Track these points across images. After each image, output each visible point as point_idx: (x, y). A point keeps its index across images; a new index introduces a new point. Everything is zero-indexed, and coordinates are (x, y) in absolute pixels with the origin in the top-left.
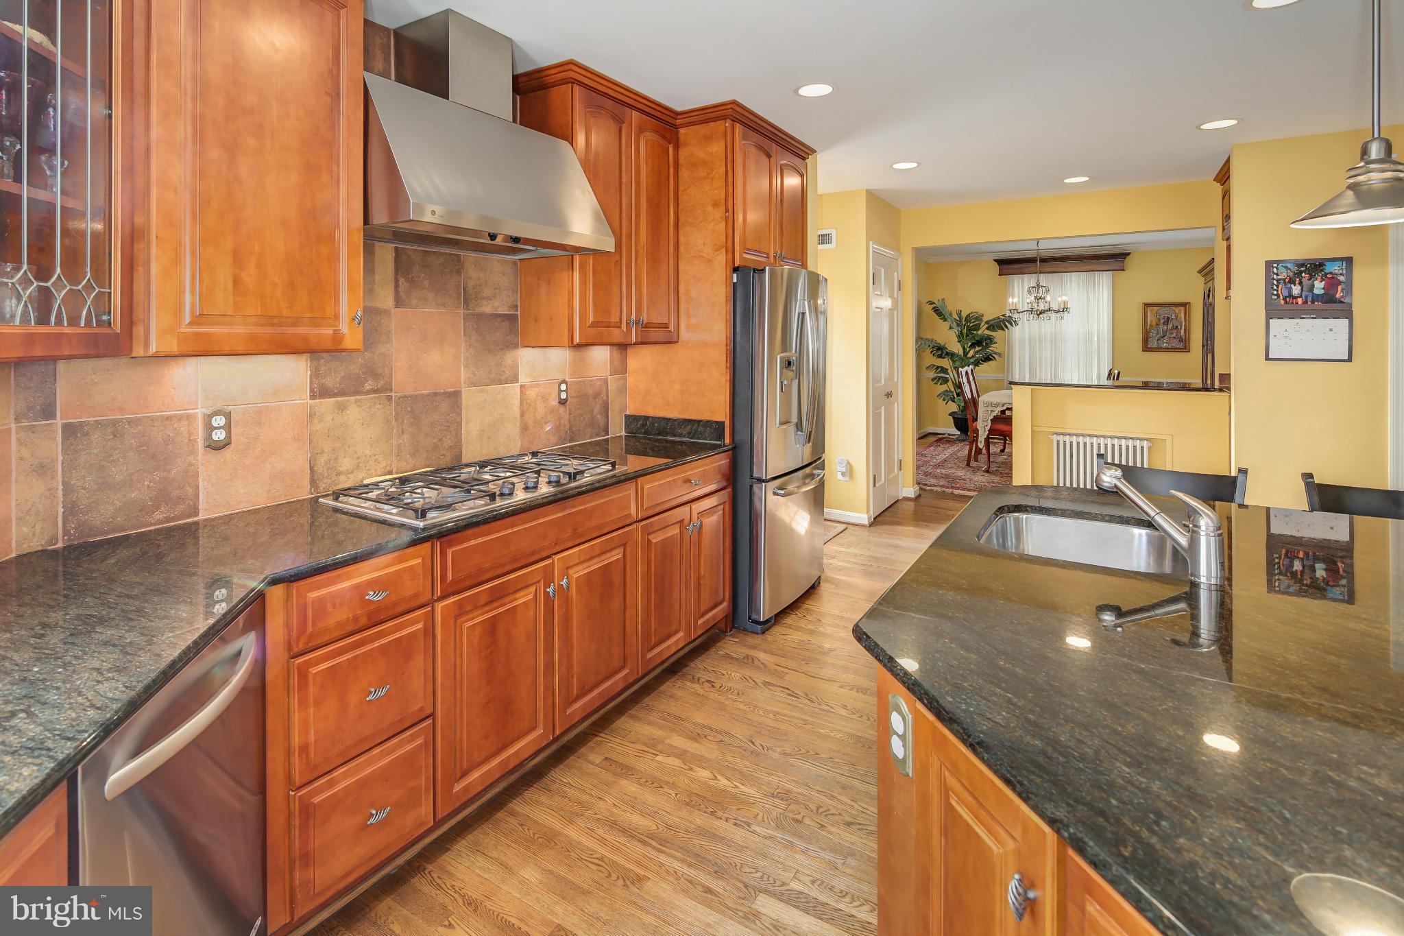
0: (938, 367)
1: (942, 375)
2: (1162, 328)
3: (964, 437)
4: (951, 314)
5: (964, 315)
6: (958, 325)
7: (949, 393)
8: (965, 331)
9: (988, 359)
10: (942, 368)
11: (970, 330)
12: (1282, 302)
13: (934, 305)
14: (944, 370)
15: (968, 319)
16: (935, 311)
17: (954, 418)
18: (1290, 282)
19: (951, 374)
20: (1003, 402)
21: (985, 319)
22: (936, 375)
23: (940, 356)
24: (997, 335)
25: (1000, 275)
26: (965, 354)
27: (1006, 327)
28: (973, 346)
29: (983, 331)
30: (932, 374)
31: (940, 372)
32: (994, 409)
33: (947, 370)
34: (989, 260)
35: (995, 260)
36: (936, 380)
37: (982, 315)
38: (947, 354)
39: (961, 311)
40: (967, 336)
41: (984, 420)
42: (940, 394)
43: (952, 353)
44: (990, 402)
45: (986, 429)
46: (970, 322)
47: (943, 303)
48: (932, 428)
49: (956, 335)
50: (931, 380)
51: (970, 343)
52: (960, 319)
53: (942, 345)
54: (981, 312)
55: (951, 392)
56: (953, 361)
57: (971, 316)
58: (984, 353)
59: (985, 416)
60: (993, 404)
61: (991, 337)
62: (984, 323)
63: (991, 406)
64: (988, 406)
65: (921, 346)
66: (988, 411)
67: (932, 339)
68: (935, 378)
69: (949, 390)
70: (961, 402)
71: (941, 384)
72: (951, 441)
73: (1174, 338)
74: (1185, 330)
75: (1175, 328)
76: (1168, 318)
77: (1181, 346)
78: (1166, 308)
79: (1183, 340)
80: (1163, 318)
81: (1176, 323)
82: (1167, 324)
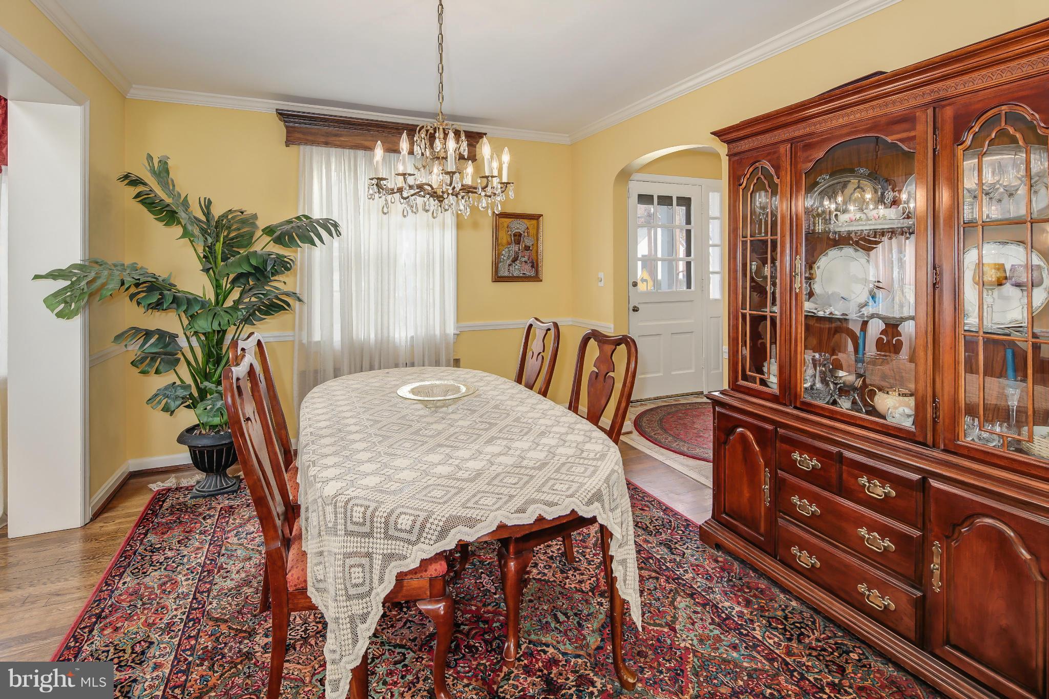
0: (149, 334)
1: (162, 350)
2: (513, 249)
4: (185, 204)
5: (217, 211)
6: (204, 232)
7: (180, 392)
8: (219, 247)
9: (272, 307)
10: (162, 334)
11: (230, 245)
13: (139, 188)
14: (166, 339)
15: (225, 221)
16: (143, 202)
17: (190, 447)
19: (185, 346)
21: (262, 224)
22: (143, 352)
23: (158, 306)
24: (299, 254)
25: (288, 143)
26: (221, 295)
27: (319, 237)
28: (241, 279)
29: (263, 245)
30: (134, 349)
31: (155, 344)
32: (401, 547)
33: (173, 338)
34: (269, 107)
35: (280, 112)
36: (146, 363)
37: (255, 217)
38: (176, 301)
39: (210, 202)
40: (224, 259)
41: (352, 591)
42: (156, 395)
43: (188, 300)
44: (381, 513)
45: (364, 618)
46: (229, 228)
47: (163, 172)
48: (134, 464)
49: (197, 254)
50: (132, 363)
51: (232, 277)
52: (208, 220)
53: (160, 279)
54: (249, 211)
55: (186, 387)
56: (191, 316)
57: (230, 217)
58: (262, 294)
59: (357, 575)
60: (396, 529)
61: (285, 259)
62: (263, 230)
63: (387, 536)
64: (369, 535)
65: (99, 283)
66: (369, 555)
67: (134, 267)
68: (143, 360)
69: (178, 383)
70: (214, 416)
71: (157, 372)
72: (183, 508)
73: (526, 262)
74: (537, 252)
75: (527, 248)
76: (520, 235)
77: (533, 274)
78: (519, 221)
79: (535, 265)
80: (515, 235)
81: (528, 242)
82: (519, 244)
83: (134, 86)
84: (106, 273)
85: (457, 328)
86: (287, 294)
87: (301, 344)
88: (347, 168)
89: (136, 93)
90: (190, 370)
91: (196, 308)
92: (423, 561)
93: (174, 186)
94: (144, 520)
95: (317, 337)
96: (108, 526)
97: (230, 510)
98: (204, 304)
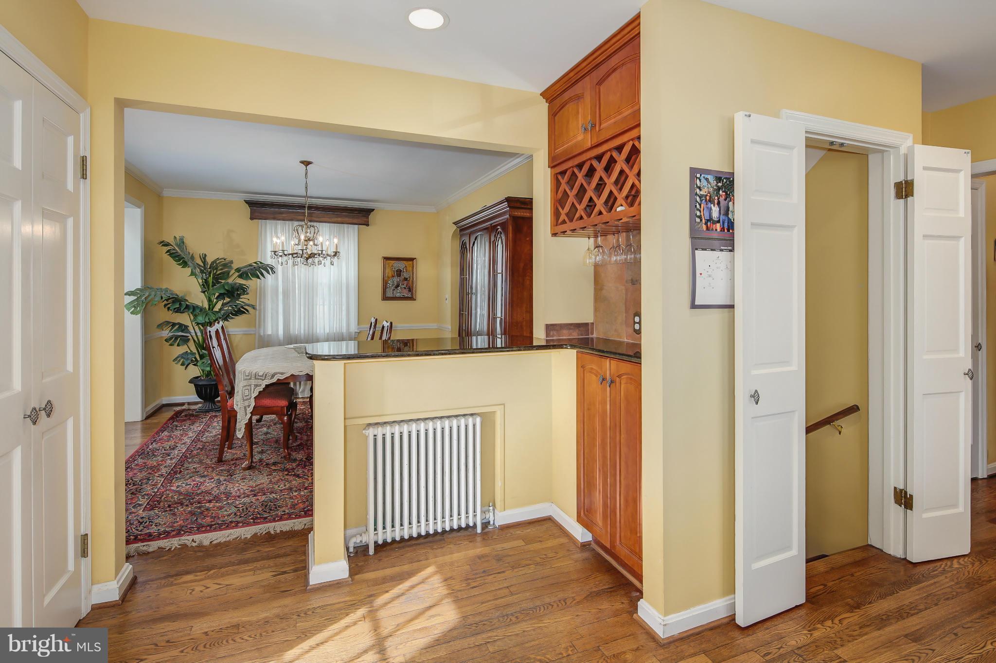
0: (174, 325)
1: (180, 334)
2: (396, 280)
3: (208, 405)
4: (192, 258)
5: (209, 260)
6: (202, 272)
7: (190, 356)
8: (210, 280)
9: (239, 312)
10: (181, 325)
11: (217, 279)
12: (704, 227)
13: (169, 248)
14: (183, 328)
15: (214, 265)
16: (171, 255)
17: (195, 385)
18: (710, 201)
19: (192, 331)
20: (273, 371)
21: (235, 266)
22: (171, 334)
23: (178, 311)
24: (251, 283)
25: (252, 219)
26: (211, 305)
27: (262, 275)
28: (221, 296)
29: (234, 279)
30: (166, 333)
31: (177, 330)
32: (260, 382)
33: (186, 327)
34: (240, 198)
35: (247, 202)
36: (172, 340)
37: (232, 262)
38: (187, 307)
39: (205, 255)
40: (213, 286)
41: (245, 398)
42: (178, 357)
43: (193, 307)
44: (254, 372)
45: (249, 406)
46: (216, 269)
47: (181, 243)
48: (165, 400)
49: (199, 283)
50: (165, 340)
51: (217, 294)
52: (204, 265)
53: (180, 296)
54: (229, 259)
55: (193, 354)
56: (195, 315)
57: (218, 262)
58: (235, 305)
59: (247, 393)
60: (258, 376)
61: (244, 286)
62: (235, 270)
63: (256, 379)
64: (250, 379)
65: (150, 298)
66: (250, 385)
67: (167, 290)
68: (171, 338)
69: (189, 351)
70: (207, 367)
71: (178, 345)
72: (193, 415)
73: (405, 288)
74: (412, 282)
75: (406, 279)
76: (401, 271)
77: (410, 295)
78: (399, 262)
79: (410, 290)
80: (397, 271)
81: (405, 275)
82: (400, 277)
83: (165, 189)
84: (153, 293)
85: (358, 329)
86: (248, 305)
87: (260, 336)
88: (287, 231)
89: (166, 193)
90: (195, 345)
91: (198, 311)
92: (266, 385)
93: (186, 249)
94: (172, 418)
95: (269, 332)
96: (154, 420)
97: (216, 416)
98: (202, 309)
